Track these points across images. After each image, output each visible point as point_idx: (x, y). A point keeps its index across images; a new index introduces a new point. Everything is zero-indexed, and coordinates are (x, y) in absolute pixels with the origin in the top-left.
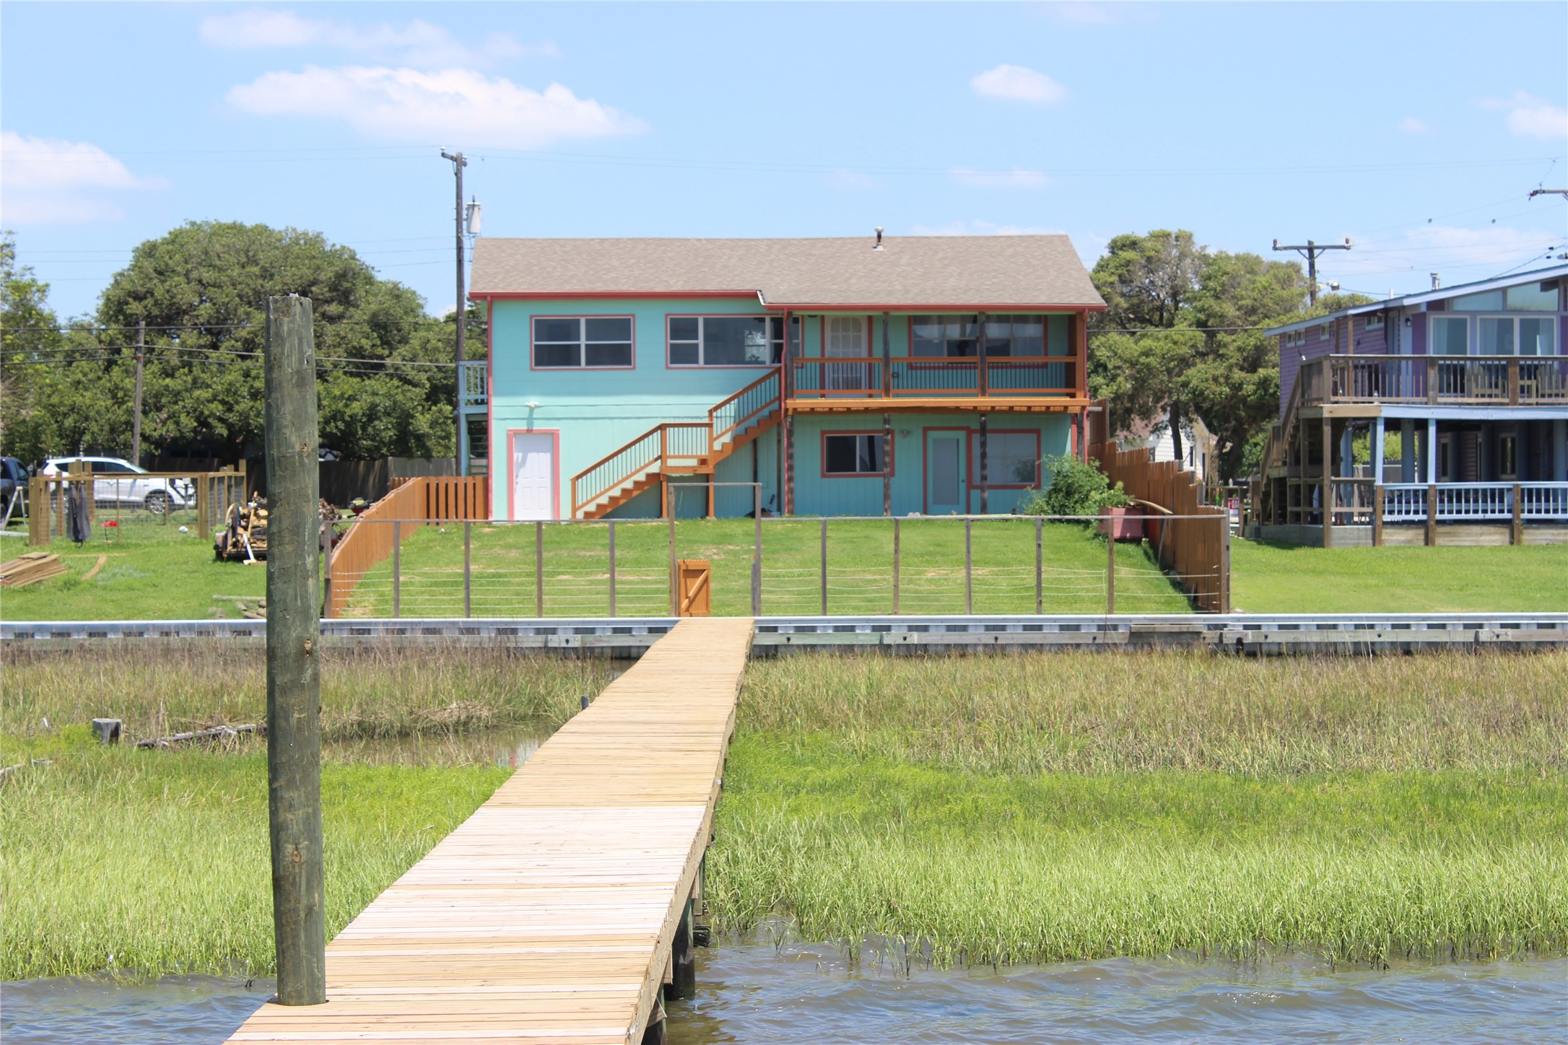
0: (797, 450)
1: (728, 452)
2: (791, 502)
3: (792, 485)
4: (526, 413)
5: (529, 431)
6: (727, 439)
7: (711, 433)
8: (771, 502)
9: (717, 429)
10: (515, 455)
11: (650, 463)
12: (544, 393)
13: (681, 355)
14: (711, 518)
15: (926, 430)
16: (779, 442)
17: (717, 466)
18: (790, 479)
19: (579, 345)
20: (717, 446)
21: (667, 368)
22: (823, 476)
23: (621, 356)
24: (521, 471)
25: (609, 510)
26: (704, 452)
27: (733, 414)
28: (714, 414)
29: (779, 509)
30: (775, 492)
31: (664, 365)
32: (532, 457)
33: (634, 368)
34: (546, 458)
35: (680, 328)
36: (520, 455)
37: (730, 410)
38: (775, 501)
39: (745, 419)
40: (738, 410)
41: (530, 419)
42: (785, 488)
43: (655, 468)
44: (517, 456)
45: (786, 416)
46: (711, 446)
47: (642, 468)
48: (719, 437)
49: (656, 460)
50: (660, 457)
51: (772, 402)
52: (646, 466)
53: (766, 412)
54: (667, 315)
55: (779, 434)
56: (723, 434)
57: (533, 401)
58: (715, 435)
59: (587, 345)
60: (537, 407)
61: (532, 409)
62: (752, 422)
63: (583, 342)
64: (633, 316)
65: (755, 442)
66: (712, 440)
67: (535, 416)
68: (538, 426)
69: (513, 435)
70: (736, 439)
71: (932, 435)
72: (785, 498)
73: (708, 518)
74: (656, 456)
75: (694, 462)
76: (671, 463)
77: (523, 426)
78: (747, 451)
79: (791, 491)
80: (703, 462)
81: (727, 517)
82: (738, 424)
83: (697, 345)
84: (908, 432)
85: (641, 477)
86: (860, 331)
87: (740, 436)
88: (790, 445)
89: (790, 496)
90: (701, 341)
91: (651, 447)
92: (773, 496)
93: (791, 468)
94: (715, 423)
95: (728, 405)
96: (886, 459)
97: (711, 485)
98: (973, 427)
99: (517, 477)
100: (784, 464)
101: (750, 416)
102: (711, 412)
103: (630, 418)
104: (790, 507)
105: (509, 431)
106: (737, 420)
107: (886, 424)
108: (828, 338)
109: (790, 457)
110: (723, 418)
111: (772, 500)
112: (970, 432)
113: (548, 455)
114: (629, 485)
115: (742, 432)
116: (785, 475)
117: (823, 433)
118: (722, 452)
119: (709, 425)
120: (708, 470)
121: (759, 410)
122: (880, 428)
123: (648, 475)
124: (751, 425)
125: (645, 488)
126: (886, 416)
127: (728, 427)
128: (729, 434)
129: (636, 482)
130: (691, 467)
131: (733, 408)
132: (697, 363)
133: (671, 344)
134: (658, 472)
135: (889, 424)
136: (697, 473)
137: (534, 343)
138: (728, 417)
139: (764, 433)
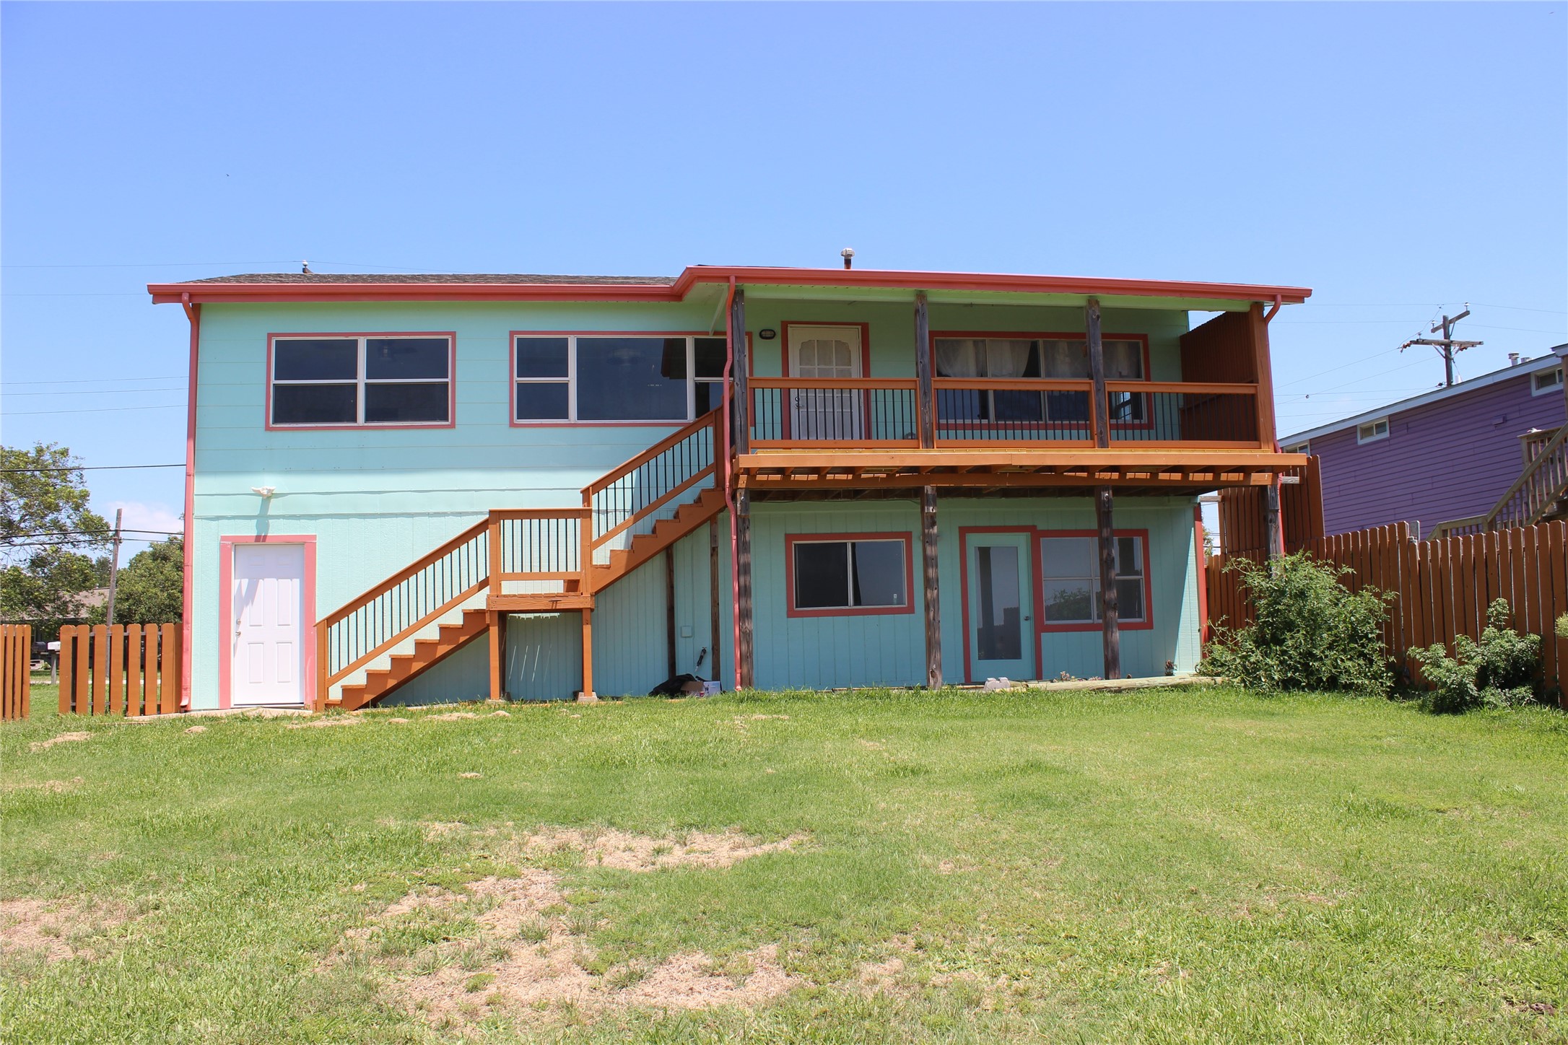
0: (753, 558)
1: (621, 568)
2: (746, 658)
3: (749, 625)
4: (254, 506)
5: (260, 539)
6: (619, 542)
7: (587, 532)
8: (699, 663)
9: (599, 525)
10: (235, 584)
11: (470, 593)
12: (289, 471)
13: (536, 404)
14: (589, 698)
15: (964, 531)
16: (714, 551)
17: (598, 593)
18: (745, 615)
19: (355, 386)
20: (601, 556)
21: (512, 425)
22: (791, 614)
23: (429, 405)
24: (247, 610)
25: (391, 683)
26: (573, 567)
27: (628, 507)
28: (594, 497)
29: (716, 677)
30: (708, 644)
31: (507, 422)
32: (268, 586)
33: (453, 426)
34: (292, 587)
35: (536, 356)
36: (245, 582)
37: (621, 497)
38: (708, 660)
39: (652, 507)
40: (639, 488)
41: (263, 518)
42: (730, 631)
43: (479, 602)
44: (238, 585)
45: (734, 493)
46: (587, 557)
47: (455, 603)
48: (602, 540)
49: (481, 586)
50: (486, 582)
51: (702, 475)
52: (464, 597)
53: (688, 497)
54: (512, 334)
55: (714, 538)
56: (610, 535)
57: (269, 482)
58: (595, 537)
59: (367, 385)
60: (275, 494)
61: (268, 498)
62: (665, 512)
63: (362, 380)
64: (453, 334)
65: (668, 551)
66: (589, 546)
67: (270, 513)
68: (277, 529)
69: (231, 547)
70: (636, 543)
71: (975, 540)
72: (730, 652)
73: (583, 698)
74: (482, 578)
75: (557, 587)
76: (508, 588)
77: (249, 529)
78: (658, 563)
79: (746, 636)
80: (572, 586)
82: (638, 518)
83: (566, 385)
85: (455, 618)
87: (644, 537)
88: (743, 547)
89: (744, 647)
90: (572, 379)
91: (474, 558)
92: (704, 651)
93: (745, 592)
94: (594, 515)
95: (619, 483)
96: (931, 572)
97: (587, 630)
98: (1041, 526)
99: (238, 623)
100: (730, 587)
101: (660, 502)
102: (586, 493)
103: (444, 514)
104: (745, 670)
105: (224, 538)
106: (637, 509)
107: (929, 505)
108: (795, 372)
109: (744, 570)
110: (611, 507)
111: (701, 657)
112: (1036, 535)
113: (297, 582)
114: (431, 633)
115: (648, 531)
116: (730, 607)
117: (789, 538)
118: (608, 567)
119: (584, 514)
120: (581, 601)
121: (677, 490)
122: (887, 529)
123: (467, 615)
124: (663, 517)
125: (462, 639)
126: (929, 489)
127: (620, 521)
128: (624, 533)
129: (444, 629)
130: (547, 596)
131: (628, 492)
132: (566, 417)
133: (519, 385)
134: (484, 607)
135: (935, 505)
136: (560, 606)
137: (273, 381)
138: (620, 507)
139: (686, 535)
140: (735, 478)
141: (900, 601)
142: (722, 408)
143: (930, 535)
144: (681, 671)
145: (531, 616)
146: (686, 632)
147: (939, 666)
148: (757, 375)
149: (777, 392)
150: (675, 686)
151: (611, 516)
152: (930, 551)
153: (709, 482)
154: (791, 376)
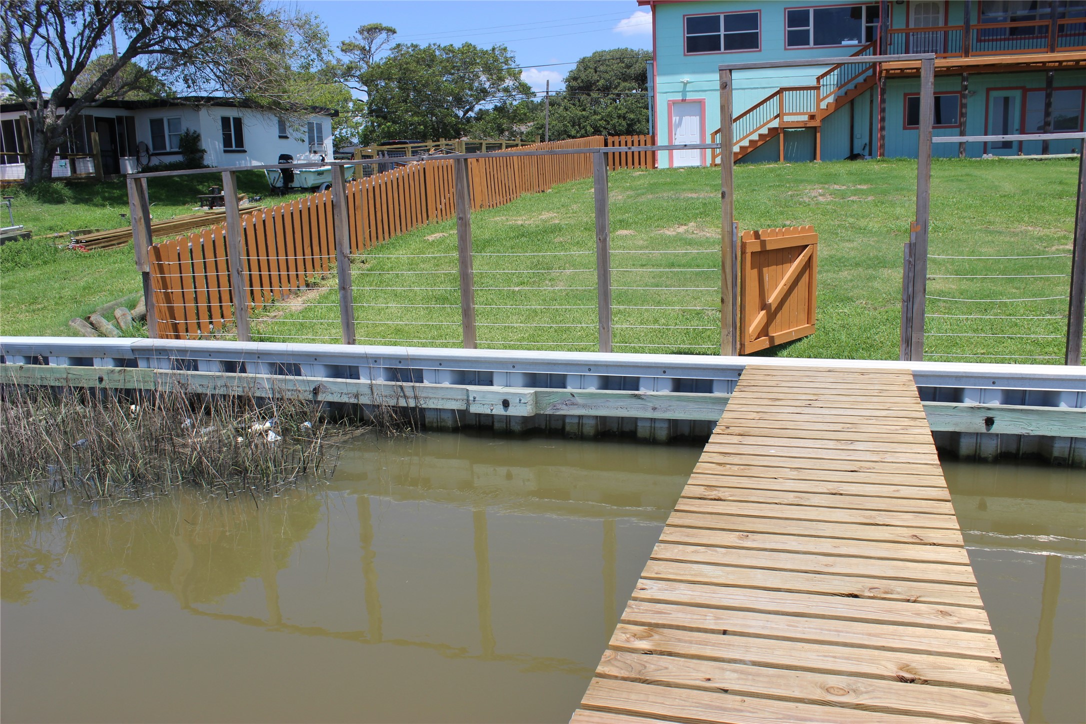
0: (887, 106)
1: (832, 110)
2: (882, 146)
3: (884, 133)
4: (680, 87)
5: (683, 100)
6: (831, 99)
7: (818, 95)
8: (864, 149)
9: (823, 92)
10: (674, 119)
11: (771, 120)
12: (694, 72)
13: (796, 39)
14: (818, 161)
15: (988, 90)
16: (872, 102)
17: (823, 120)
18: (882, 129)
19: (720, 35)
20: (823, 105)
21: (786, 49)
22: (905, 128)
23: (751, 42)
24: (678, 130)
25: (740, 156)
26: (813, 110)
27: (835, 83)
28: (821, 81)
29: (870, 154)
30: (867, 141)
31: (783, 47)
32: (687, 120)
33: (760, 51)
34: (696, 120)
35: (796, 18)
36: (678, 118)
37: (833, 79)
38: (867, 148)
39: (846, 84)
40: (840, 76)
41: (684, 92)
42: (877, 135)
43: (775, 124)
44: (675, 119)
45: (880, 79)
46: (818, 105)
47: (765, 125)
48: (824, 98)
49: (776, 117)
50: (778, 116)
51: (867, 70)
52: (768, 122)
53: (861, 79)
54: (785, 9)
55: (872, 96)
56: (828, 96)
57: (686, 78)
58: (821, 97)
59: (724, 35)
60: (688, 82)
61: (685, 84)
62: (851, 86)
63: (722, 33)
64: (760, 11)
65: (852, 103)
66: (819, 101)
67: (687, 90)
68: (690, 96)
69: (672, 104)
70: (837, 100)
71: (994, 94)
72: (876, 144)
73: (815, 161)
74: (775, 115)
75: (805, 118)
76: (787, 119)
77: (679, 97)
78: (847, 108)
79: (883, 138)
80: (812, 117)
81: (830, 160)
82: (839, 89)
83: (808, 31)
84: (974, 92)
85: (764, 131)
86: (938, 13)
87: (841, 97)
88: (883, 101)
89: (882, 142)
90: (811, 28)
91: (772, 107)
92: (866, 144)
93: (883, 119)
94: (822, 88)
95: (832, 73)
96: (964, 111)
97: (818, 135)
98: (1028, 86)
99: (675, 134)
100: (877, 117)
101: (849, 82)
102: (818, 79)
103: (758, 88)
104: (882, 151)
105: (669, 101)
106: (839, 85)
107: (965, 81)
108: (912, 26)
109: (883, 110)
110: (828, 83)
111: (864, 147)
112: (1025, 91)
113: (698, 117)
114: (755, 137)
115: (843, 94)
116: (877, 126)
117: (905, 95)
118: (827, 110)
119: (817, 88)
120: (816, 123)
121: (856, 77)
122: (952, 90)
123: (769, 129)
124: (850, 88)
125: (768, 139)
126: (965, 74)
127: (832, 90)
128: (833, 95)
129: (760, 135)
130: (803, 122)
131: (836, 77)
132: (809, 44)
133: (789, 31)
134: (777, 126)
135: (967, 81)
136: (808, 126)
137: (686, 35)
138: (832, 83)
139: (860, 95)
140: (881, 72)
141: (956, 122)
142: (876, 41)
143: (964, 94)
144: (855, 152)
145: (793, 130)
146: (858, 136)
147: (964, 150)
148: (894, 27)
149: (904, 35)
150: (853, 157)
151: (828, 87)
152: (964, 101)
153: (870, 72)
154: (910, 27)
